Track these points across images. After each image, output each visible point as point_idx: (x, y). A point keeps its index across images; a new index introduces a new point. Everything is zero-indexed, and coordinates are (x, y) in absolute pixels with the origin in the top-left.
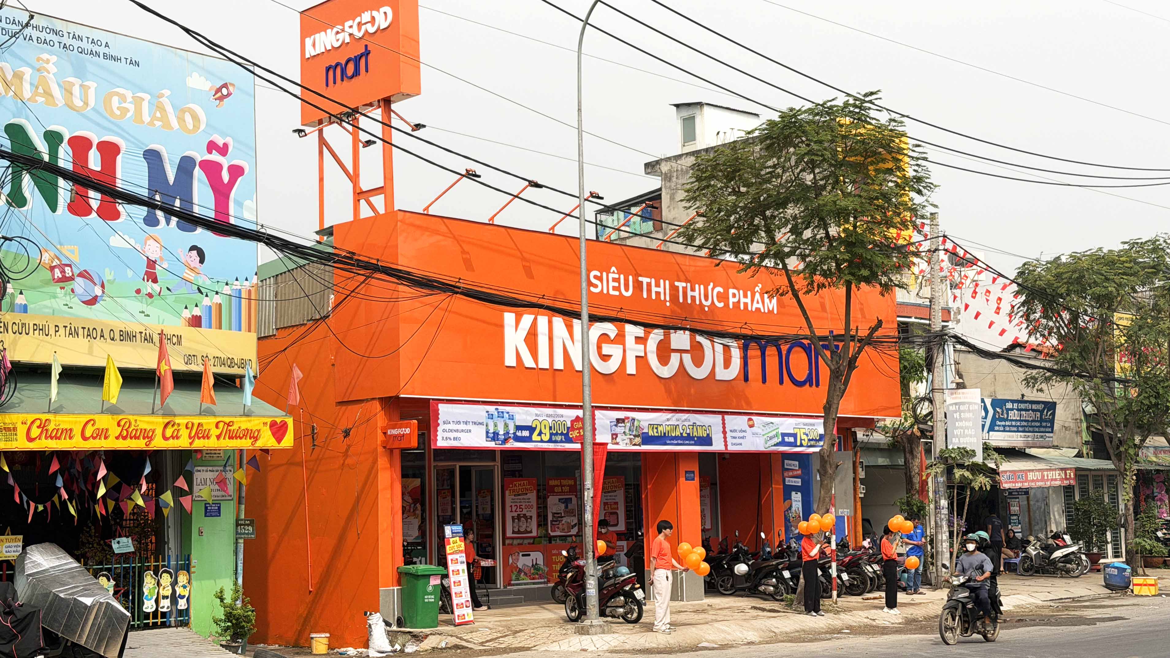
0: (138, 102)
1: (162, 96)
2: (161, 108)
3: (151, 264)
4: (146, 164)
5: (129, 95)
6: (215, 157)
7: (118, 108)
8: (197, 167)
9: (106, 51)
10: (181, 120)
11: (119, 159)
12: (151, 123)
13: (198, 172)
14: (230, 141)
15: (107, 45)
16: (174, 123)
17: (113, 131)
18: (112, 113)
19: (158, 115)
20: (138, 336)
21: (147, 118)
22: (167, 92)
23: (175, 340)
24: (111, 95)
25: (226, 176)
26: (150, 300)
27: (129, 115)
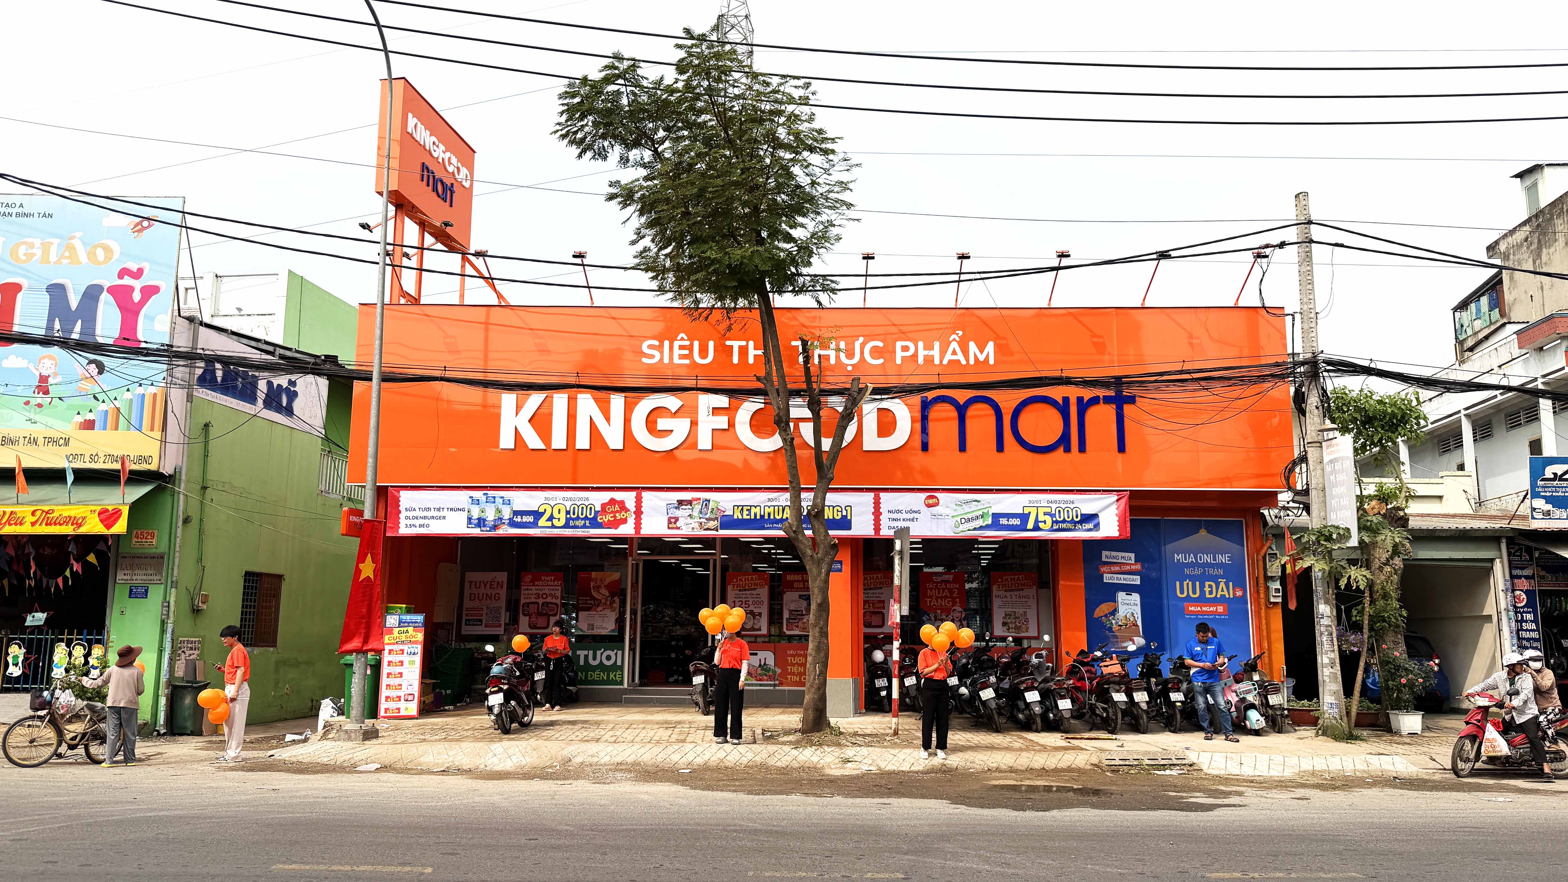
0: (46, 247)
1: (73, 238)
2: (72, 249)
3: (44, 379)
4: (48, 297)
5: (37, 242)
6: (127, 281)
7: (24, 255)
8: (105, 292)
9: (20, 210)
10: (91, 255)
11: (20, 296)
12: (58, 262)
13: (105, 297)
14: (146, 266)
15: (21, 206)
16: (83, 257)
17: (17, 274)
18: (17, 259)
19: (67, 254)
20: (22, 440)
21: (53, 258)
22: (79, 234)
23: (62, 442)
24: (18, 245)
25: (137, 296)
26: (38, 410)
27: (35, 258)
